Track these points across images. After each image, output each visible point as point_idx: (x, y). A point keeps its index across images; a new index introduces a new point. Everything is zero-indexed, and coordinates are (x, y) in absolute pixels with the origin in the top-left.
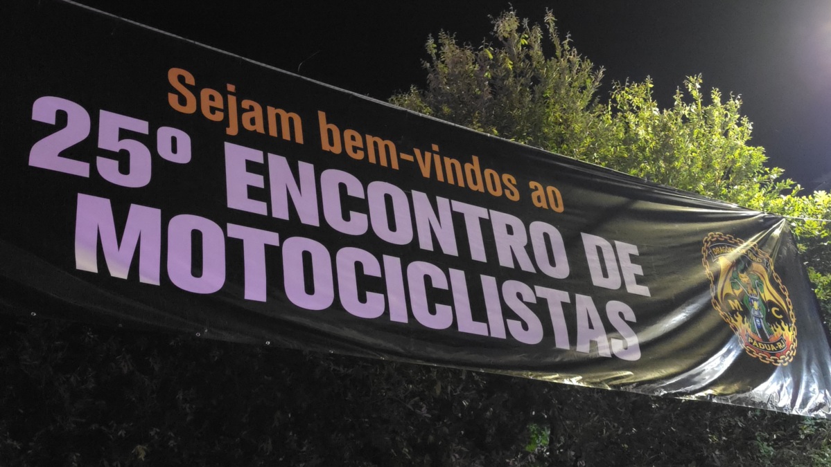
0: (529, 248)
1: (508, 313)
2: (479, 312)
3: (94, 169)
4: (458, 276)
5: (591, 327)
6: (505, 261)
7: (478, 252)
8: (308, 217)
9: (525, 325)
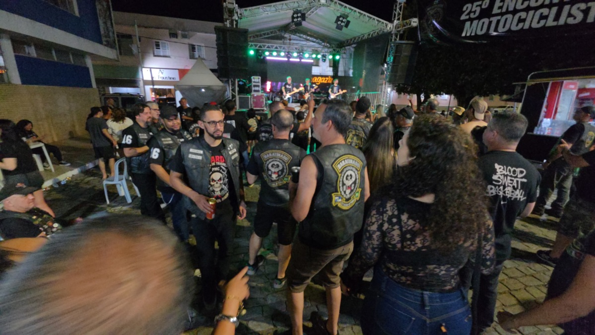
1: (570, 15)
2: (557, 18)
3: (470, 17)
4: (554, 10)
8: (511, 9)
9: (575, 18)
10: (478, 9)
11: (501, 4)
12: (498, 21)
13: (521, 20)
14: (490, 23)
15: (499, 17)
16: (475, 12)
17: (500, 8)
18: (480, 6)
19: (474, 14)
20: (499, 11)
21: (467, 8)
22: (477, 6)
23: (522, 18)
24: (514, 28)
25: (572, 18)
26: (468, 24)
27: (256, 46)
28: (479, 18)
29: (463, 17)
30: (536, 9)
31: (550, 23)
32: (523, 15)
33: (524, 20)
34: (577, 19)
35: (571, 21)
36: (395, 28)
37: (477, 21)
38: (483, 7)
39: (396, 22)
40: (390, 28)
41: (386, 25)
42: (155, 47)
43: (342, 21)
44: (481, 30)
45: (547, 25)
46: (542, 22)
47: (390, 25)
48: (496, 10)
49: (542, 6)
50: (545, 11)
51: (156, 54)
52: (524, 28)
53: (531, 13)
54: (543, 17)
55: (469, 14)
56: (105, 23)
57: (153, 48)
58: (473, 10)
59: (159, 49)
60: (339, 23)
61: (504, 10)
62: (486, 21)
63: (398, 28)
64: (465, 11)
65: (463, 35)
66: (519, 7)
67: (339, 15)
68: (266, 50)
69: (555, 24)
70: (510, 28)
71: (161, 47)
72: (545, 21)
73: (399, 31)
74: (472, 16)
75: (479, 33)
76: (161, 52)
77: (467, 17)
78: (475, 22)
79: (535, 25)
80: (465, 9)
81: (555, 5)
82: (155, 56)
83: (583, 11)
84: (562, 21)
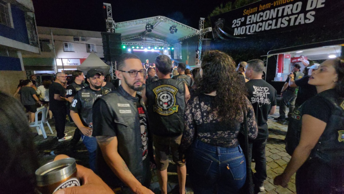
0: (292, 10)
1: (282, 23)
2: (276, 25)
4: (274, 21)
5: (300, 19)
6: (285, 14)
7: (280, 15)
8: (255, 21)
9: (284, 24)
10: (240, 22)
11: (250, 19)
12: (250, 28)
13: (260, 27)
14: (246, 28)
15: (250, 26)
16: (238, 23)
17: (250, 21)
18: (241, 20)
19: (238, 25)
20: (249, 23)
21: (235, 22)
22: (239, 21)
23: (260, 25)
24: (257, 30)
25: (283, 24)
26: (236, 29)
27: (126, 43)
28: (241, 26)
29: (233, 26)
30: (266, 21)
31: (273, 27)
32: (261, 24)
33: (261, 27)
34: (285, 24)
35: (282, 26)
36: (201, 32)
37: (240, 28)
38: (242, 21)
39: (201, 30)
40: (198, 32)
41: (196, 31)
42: (65, 46)
43: (173, 29)
44: (243, 32)
45: (272, 28)
46: (270, 27)
47: (198, 31)
48: (248, 23)
49: (269, 19)
50: (270, 22)
51: (65, 50)
52: (262, 30)
53: (264, 23)
54: (270, 25)
55: (235, 24)
56: (32, 32)
57: (63, 47)
58: (237, 23)
59: (67, 47)
60: (172, 30)
61: (252, 22)
62: (244, 27)
63: (203, 32)
64: (233, 23)
65: (234, 35)
66: (258, 20)
67: (171, 26)
68: (132, 46)
69: (275, 27)
70: (255, 31)
71: (68, 46)
72: (271, 26)
73: (203, 34)
74: (237, 25)
75: (242, 33)
76: (69, 49)
77: (235, 26)
78: (239, 28)
79: (267, 29)
80: (233, 22)
81: (274, 19)
82: (64, 51)
83: (287, 21)
84: (278, 26)
